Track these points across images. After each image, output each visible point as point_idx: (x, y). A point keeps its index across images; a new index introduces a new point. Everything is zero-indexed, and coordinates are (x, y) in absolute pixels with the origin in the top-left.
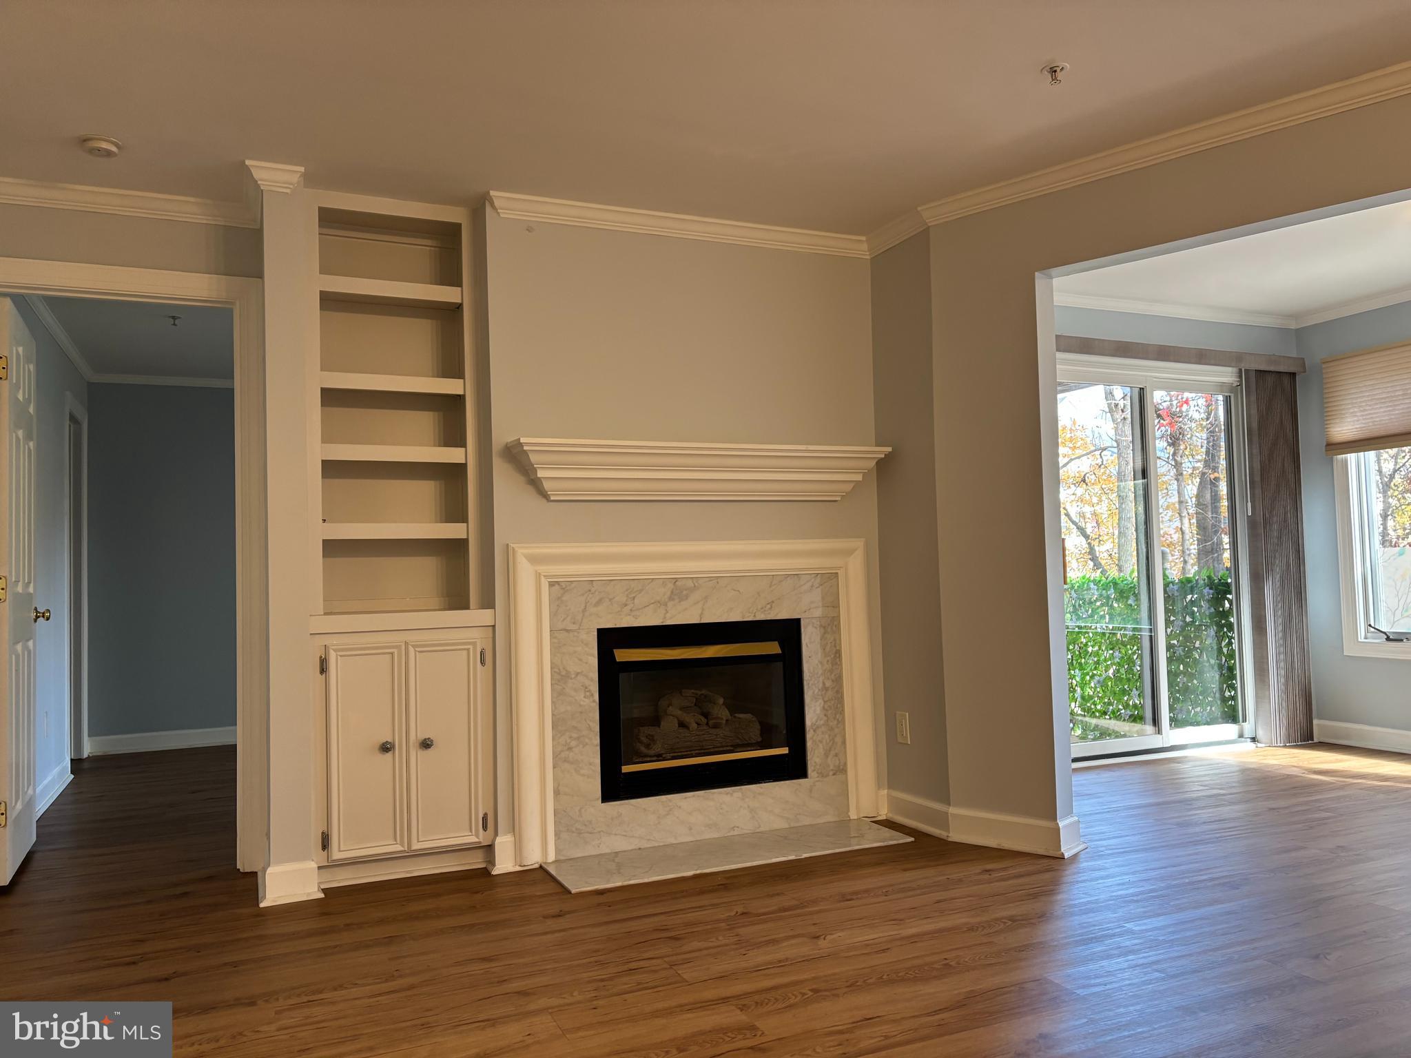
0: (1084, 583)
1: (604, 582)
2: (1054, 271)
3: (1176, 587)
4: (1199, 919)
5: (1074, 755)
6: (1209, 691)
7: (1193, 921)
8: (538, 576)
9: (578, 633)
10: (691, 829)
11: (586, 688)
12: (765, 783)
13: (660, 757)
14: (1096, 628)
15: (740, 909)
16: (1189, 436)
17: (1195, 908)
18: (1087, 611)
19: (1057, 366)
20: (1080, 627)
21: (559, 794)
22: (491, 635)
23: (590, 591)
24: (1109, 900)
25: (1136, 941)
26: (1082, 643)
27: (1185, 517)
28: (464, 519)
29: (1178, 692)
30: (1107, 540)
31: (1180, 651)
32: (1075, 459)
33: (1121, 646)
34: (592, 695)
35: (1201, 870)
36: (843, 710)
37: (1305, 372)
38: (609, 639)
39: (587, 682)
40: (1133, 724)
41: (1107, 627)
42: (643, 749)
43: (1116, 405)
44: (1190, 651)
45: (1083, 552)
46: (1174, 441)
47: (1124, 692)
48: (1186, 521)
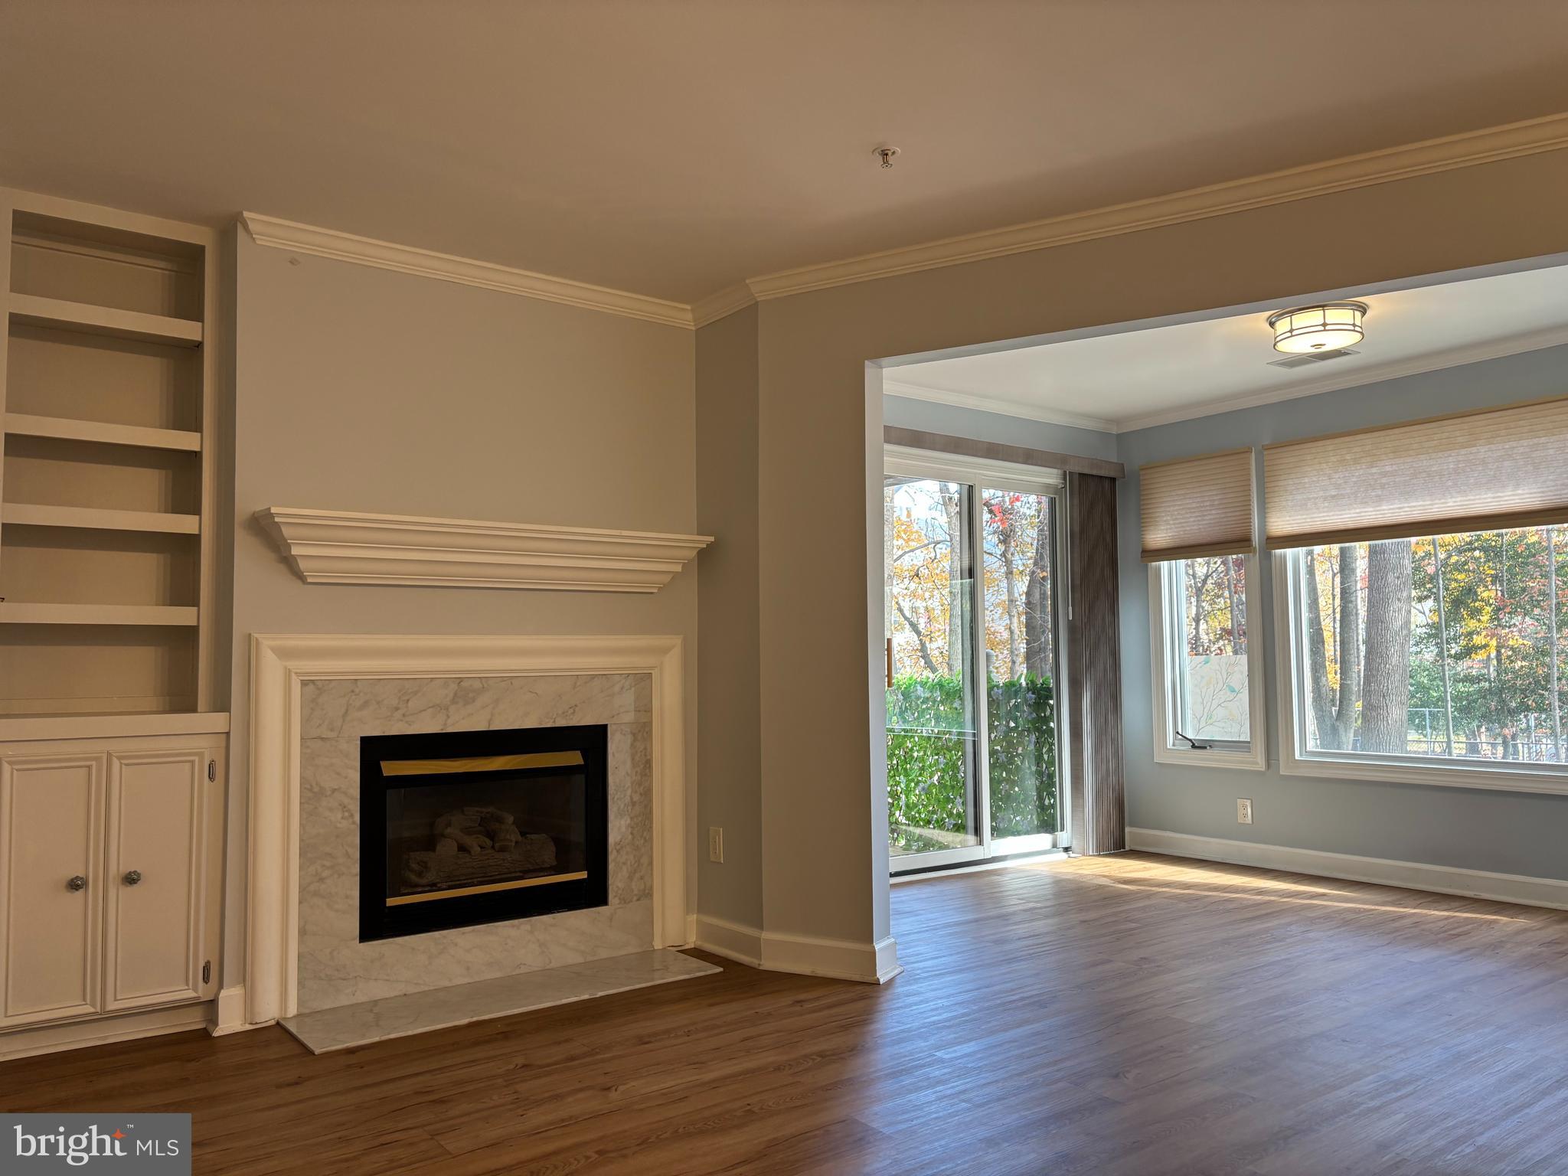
0: (910, 685)
1: (371, 681)
2: (885, 361)
3: (1000, 691)
4: (1007, 1042)
5: (893, 870)
6: (1030, 799)
7: (1000, 1045)
8: (288, 673)
9: (337, 741)
10: (468, 969)
11: (345, 807)
12: (559, 912)
13: (433, 887)
14: (922, 732)
15: (520, 1060)
16: (1019, 533)
17: (1005, 1030)
18: (913, 714)
19: (885, 458)
20: (906, 731)
21: (306, 934)
22: (224, 744)
23: (353, 691)
24: (922, 1028)
25: (946, 1071)
26: (907, 747)
27: (1014, 616)
28: (194, 602)
29: (1001, 799)
30: (938, 636)
31: (1003, 758)
32: (909, 552)
33: (945, 751)
34: (352, 816)
35: (1013, 990)
36: (651, 827)
37: (1124, 477)
38: (374, 749)
39: (346, 801)
40: (956, 834)
41: (932, 731)
42: (414, 878)
43: (950, 499)
44: (1013, 757)
45: (915, 648)
46: (1006, 537)
47: (948, 800)
48: (1015, 620)
